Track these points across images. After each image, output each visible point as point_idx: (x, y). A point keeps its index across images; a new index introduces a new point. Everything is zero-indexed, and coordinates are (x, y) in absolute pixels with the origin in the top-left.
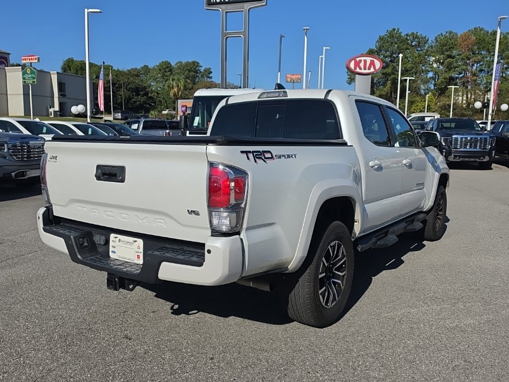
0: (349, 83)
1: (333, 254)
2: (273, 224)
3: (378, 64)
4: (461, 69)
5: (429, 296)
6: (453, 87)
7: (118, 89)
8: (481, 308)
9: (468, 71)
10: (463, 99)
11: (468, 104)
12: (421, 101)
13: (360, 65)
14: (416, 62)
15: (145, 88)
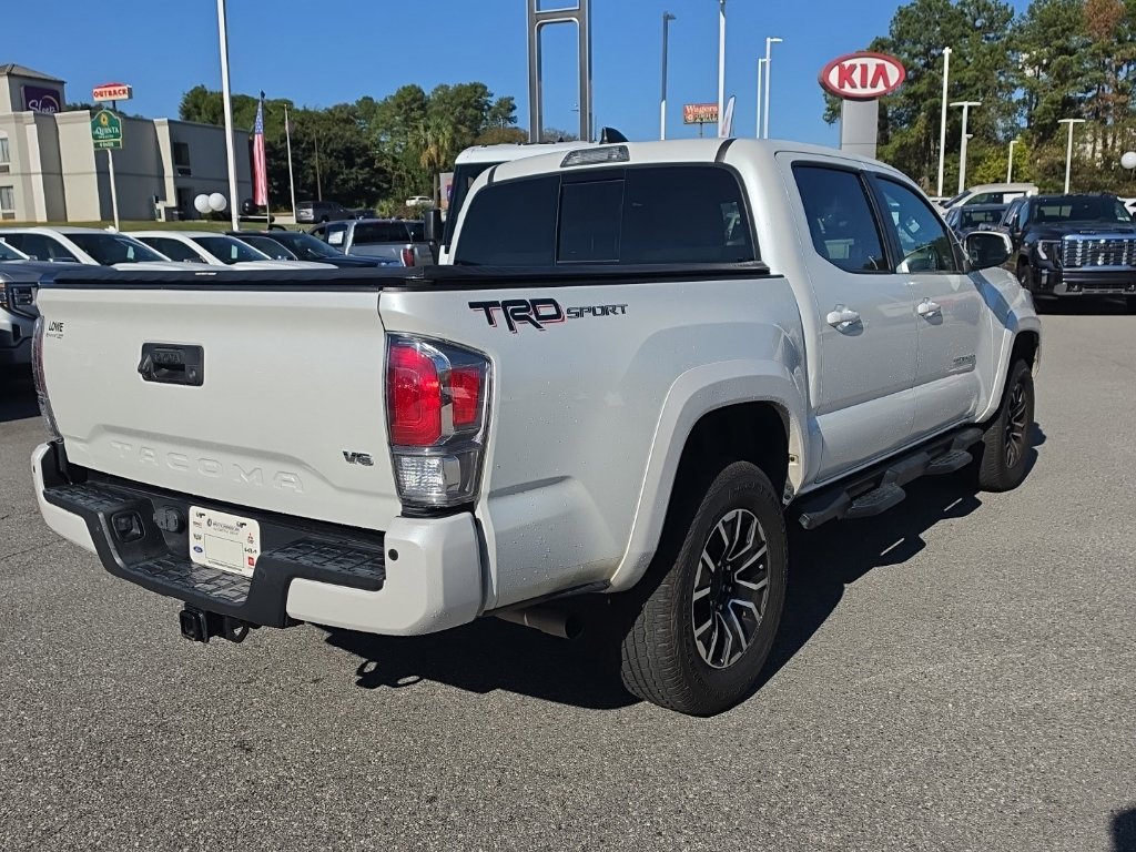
0: (830, 121)
1: (731, 542)
2: (562, 479)
3: (894, 74)
4: (1091, 80)
5: (976, 632)
6: (1072, 121)
7: (307, 154)
8: (1101, 659)
9: (1107, 83)
10: (1094, 149)
11: (1108, 161)
12: (998, 157)
13: (853, 76)
14: (983, 66)
15: (366, 149)
